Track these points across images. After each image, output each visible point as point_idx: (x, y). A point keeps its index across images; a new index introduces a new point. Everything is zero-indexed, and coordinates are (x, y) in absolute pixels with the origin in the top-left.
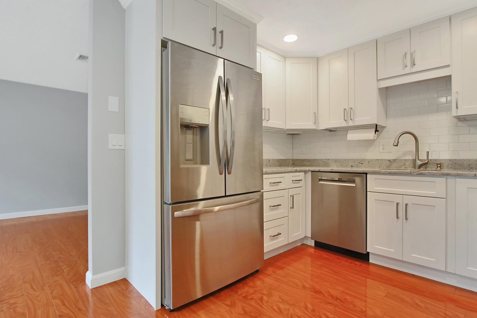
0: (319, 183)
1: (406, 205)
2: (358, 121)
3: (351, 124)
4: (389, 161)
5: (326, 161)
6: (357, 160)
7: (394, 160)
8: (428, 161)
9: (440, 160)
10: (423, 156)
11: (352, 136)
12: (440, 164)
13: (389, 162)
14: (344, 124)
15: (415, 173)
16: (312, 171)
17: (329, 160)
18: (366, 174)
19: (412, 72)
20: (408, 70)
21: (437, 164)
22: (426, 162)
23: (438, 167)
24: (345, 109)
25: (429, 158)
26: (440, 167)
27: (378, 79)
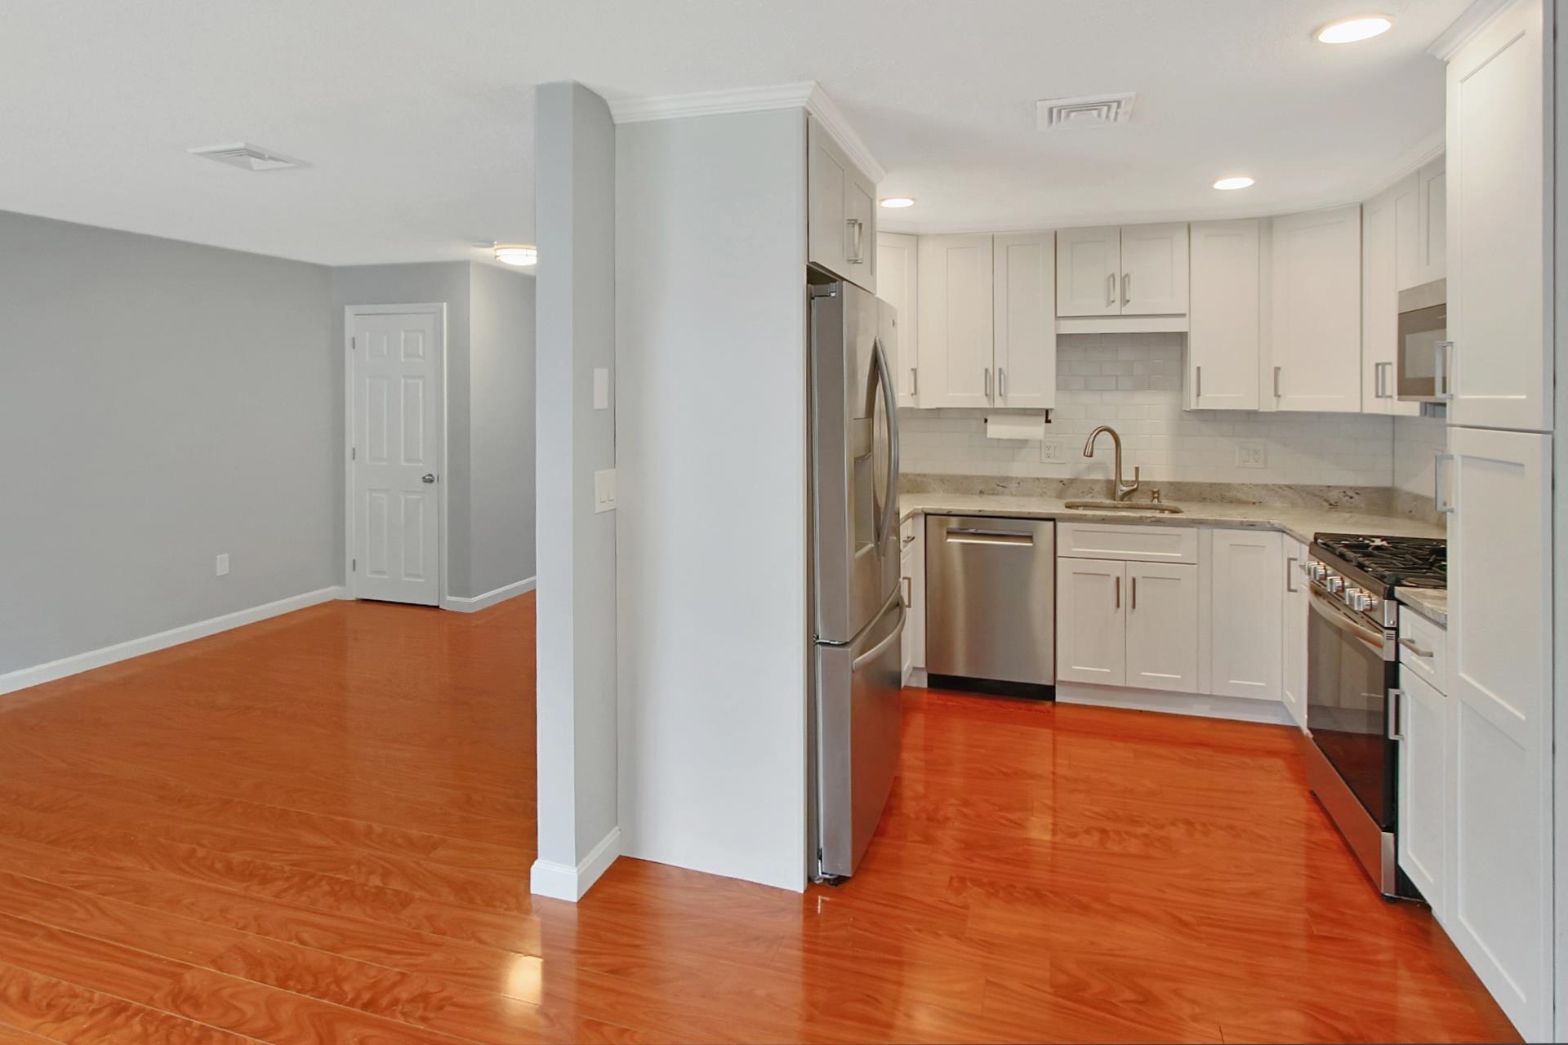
0: (949, 540)
1: (1134, 580)
2: (1016, 399)
3: (999, 403)
4: (1061, 481)
5: (919, 479)
6: (993, 478)
7: (1072, 481)
8: (1137, 487)
9: (1155, 483)
10: (1128, 475)
11: (997, 430)
12: (1158, 492)
13: (1061, 485)
14: (984, 403)
15: (1149, 520)
16: (926, 515)
17: (924, 476)
18: (1053, 520)
19: (1123, 313)
20: (1115, 309)
21: (1154, 493)
22: (1135, 487)
23: (1154, 498)
24: (986, 370)
25: (1140, 479)
26: (1158, 498)
27: (1058, 315)
